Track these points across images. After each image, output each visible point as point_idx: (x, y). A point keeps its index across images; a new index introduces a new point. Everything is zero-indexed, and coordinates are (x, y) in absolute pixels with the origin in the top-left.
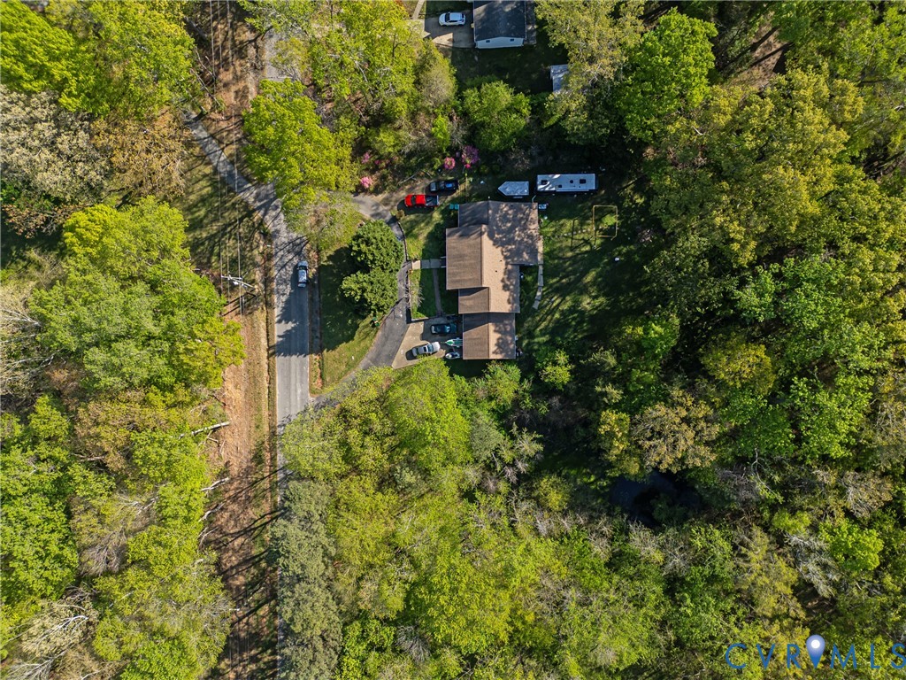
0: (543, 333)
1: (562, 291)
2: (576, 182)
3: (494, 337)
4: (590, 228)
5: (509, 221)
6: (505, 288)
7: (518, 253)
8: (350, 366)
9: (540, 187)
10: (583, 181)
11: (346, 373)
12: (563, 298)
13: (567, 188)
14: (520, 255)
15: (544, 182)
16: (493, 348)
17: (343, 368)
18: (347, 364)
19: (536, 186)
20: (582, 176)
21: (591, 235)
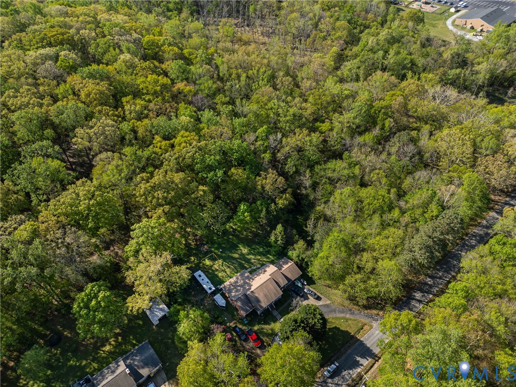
0: (268, 258)
1: (248, 261)
2: (202, 278)
3: (286, 267)
4: (216, 267)
5: (237, 289)
6: (265, 271)
7: (248, 277)
8: (347, 320)
9: (214, 288)
10: (200, 276)
11: (350, 319)
12: (250, 259)
13: (206, 280)
14: (248, 276)
15: (210, 289)
16: (290, 264)
17: (350, 322)
18: (347, 321)
19: (214, 291)
20: (198, 278)
21: (218, 265)
